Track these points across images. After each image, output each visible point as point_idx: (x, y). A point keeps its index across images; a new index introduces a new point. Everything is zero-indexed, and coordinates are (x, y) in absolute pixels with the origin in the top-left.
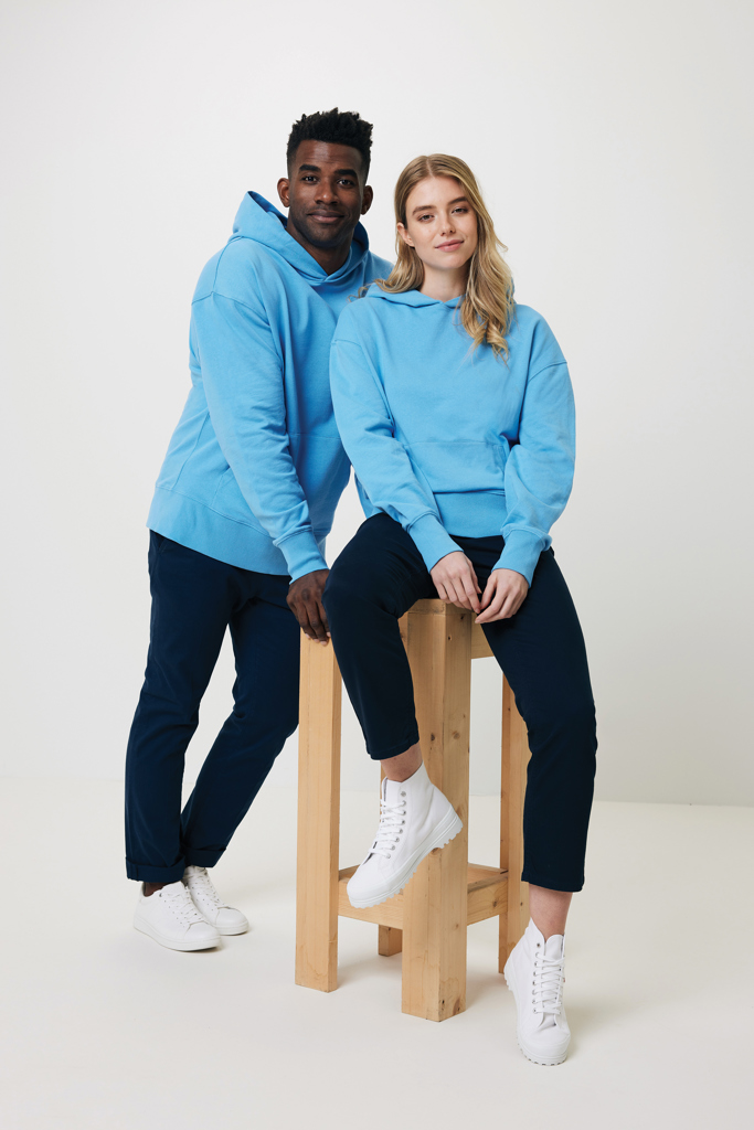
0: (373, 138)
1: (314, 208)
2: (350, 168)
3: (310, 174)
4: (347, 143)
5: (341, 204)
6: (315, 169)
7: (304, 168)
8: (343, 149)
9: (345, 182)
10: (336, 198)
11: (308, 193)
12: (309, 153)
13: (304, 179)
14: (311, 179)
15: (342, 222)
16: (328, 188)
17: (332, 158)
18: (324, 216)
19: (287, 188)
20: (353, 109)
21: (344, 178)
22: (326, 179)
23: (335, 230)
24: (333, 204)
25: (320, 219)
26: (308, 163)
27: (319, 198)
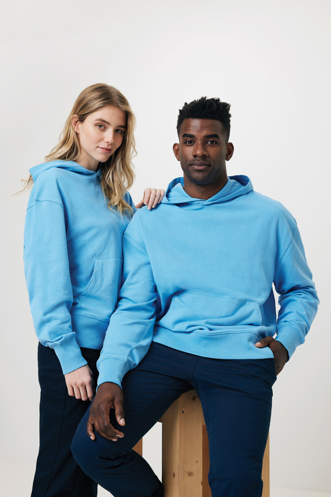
0: (230, 112)
1: (193, 161)
2: (214, 133)
3: (189, 139)
4: (211, 118)
5: (209, 156)
6: (192, 136)
7: (185, 135)
8: (208, 122)
9: (212, 142)
10: (205, 153)
11: (189, 151)
12: (188, 127)
13: (186, 143)
14: (190, 142)
15: (210, 169)
16: (200, 147)
17: (202, 128)
18: (198, 165)
19: (178, 149)
20: (215, 97)
21: (211, 140)
22: (199, 142)
23: (206, 174)
24: (204, 157)
25: (196, 167)
26: (187, 133)
27: (195, 154)
